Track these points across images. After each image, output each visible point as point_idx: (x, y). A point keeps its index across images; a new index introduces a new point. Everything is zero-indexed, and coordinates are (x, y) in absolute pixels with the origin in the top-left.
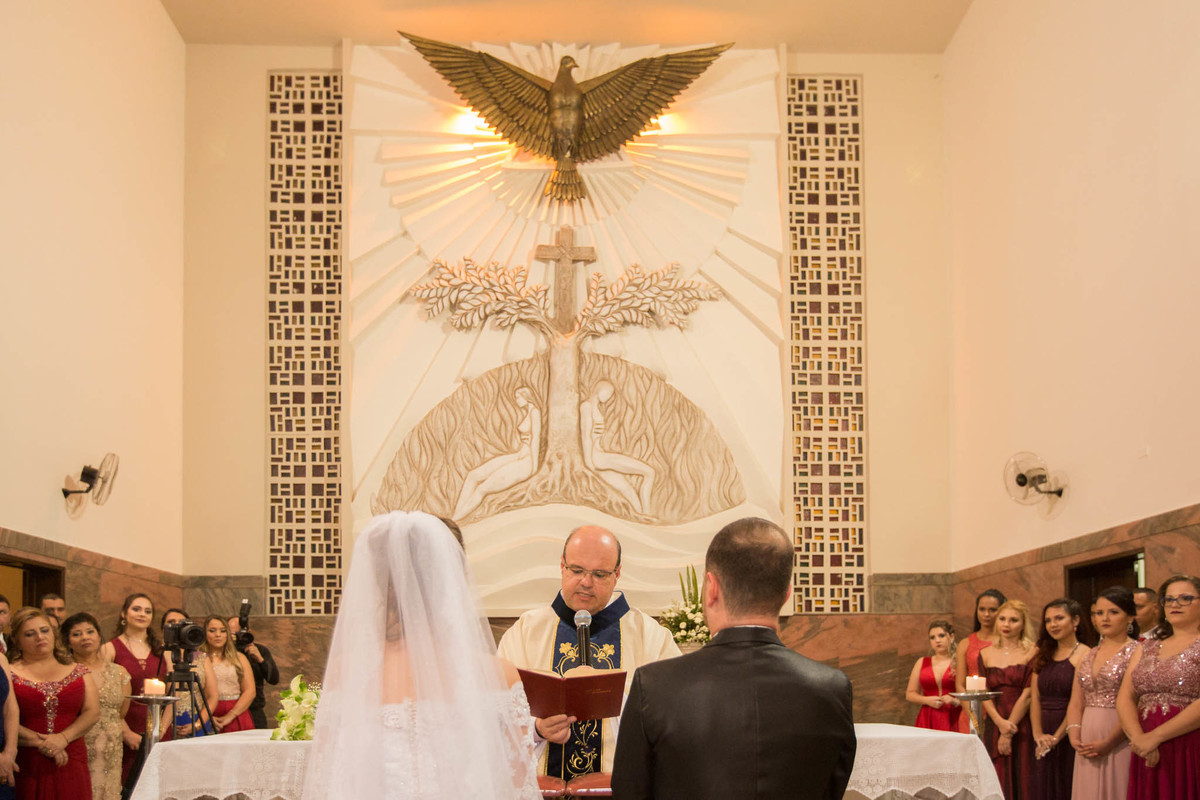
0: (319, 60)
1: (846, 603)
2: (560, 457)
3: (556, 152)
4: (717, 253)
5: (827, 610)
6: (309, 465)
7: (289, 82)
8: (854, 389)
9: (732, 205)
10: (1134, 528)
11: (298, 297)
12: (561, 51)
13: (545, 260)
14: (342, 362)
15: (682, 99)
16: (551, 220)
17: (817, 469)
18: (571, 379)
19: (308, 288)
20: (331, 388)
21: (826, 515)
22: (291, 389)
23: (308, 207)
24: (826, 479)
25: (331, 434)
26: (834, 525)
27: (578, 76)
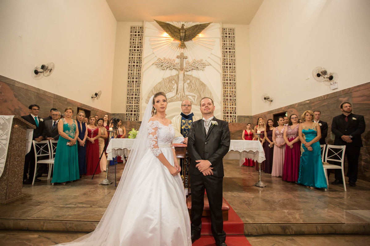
0: (139, 24)
1: (233, 121)
2: (180, 93)
3: (181, 40)
4: (209, 57)
5: (229, 122)
6: (134, 93)
7: (134, 28)
8: (234, 82)
9: (212, 49)
10: (285, 107)
11: (134, 64)
12: (182, 23)
13: (178, 58)
14: (141, 75)
15: (203, 31)
16: (179, 51)
17: (227, 96)
18: (182, 79)
19: (136, 63)
20: (139, 80)
21: (229, 105)
22: (132, 80)
23: (136, 49)
24: (229, 98)
25: (138, 88)
26: (230, 106)
27: (185, 27)
